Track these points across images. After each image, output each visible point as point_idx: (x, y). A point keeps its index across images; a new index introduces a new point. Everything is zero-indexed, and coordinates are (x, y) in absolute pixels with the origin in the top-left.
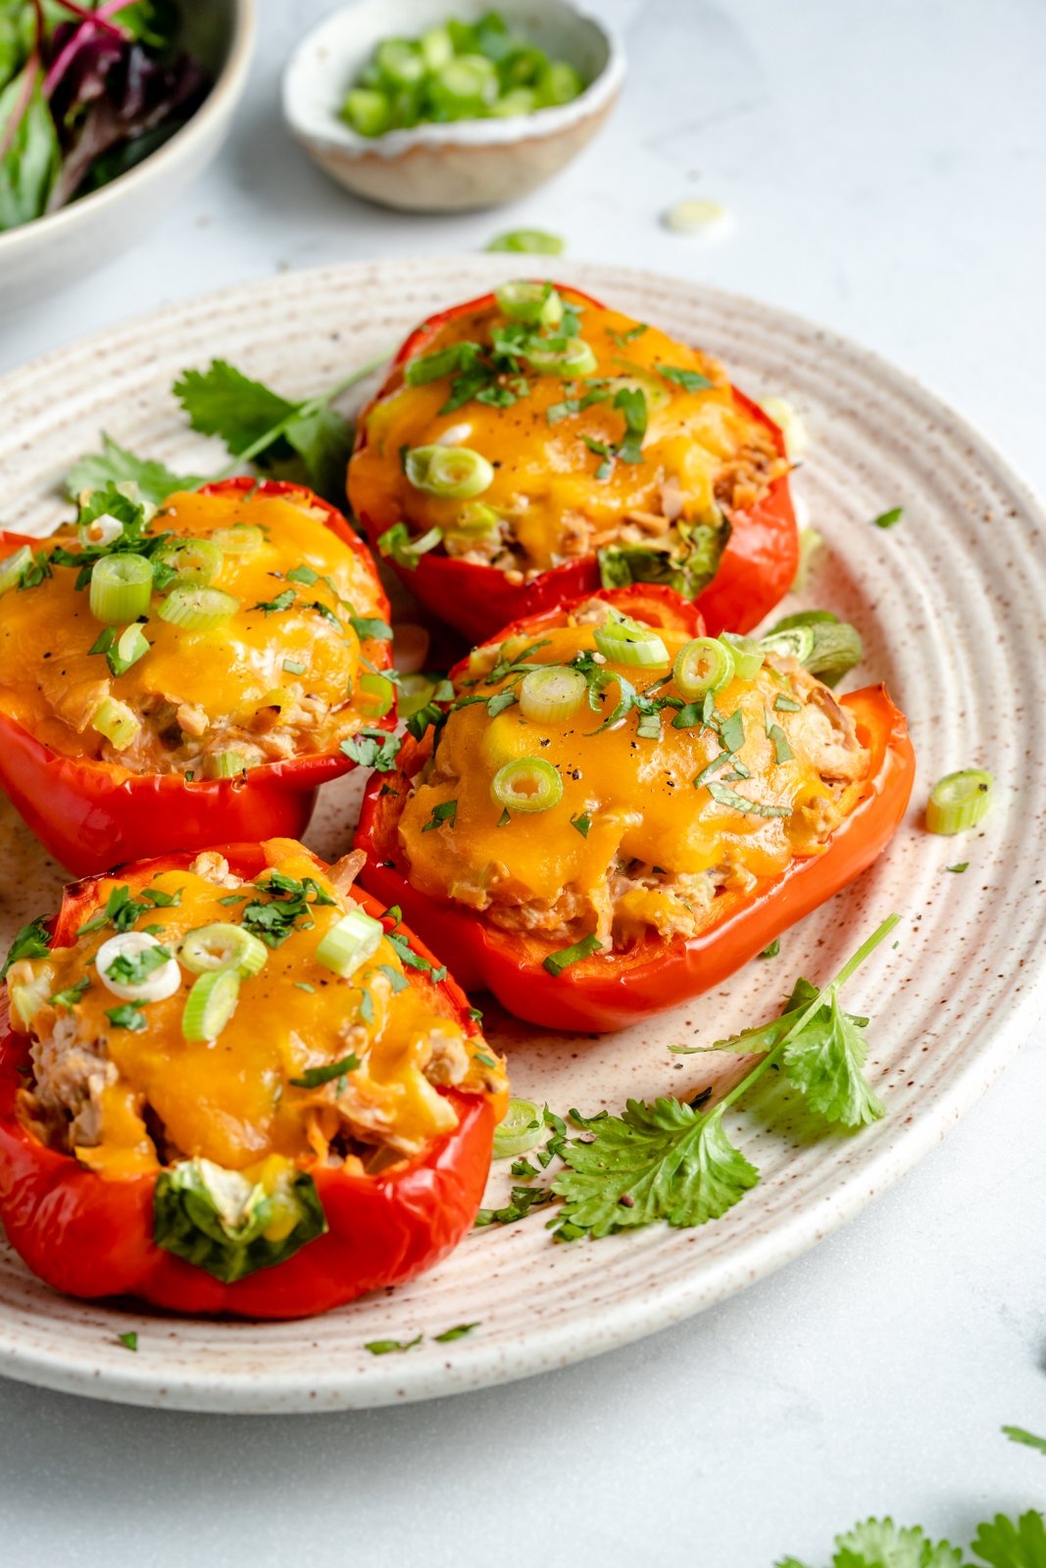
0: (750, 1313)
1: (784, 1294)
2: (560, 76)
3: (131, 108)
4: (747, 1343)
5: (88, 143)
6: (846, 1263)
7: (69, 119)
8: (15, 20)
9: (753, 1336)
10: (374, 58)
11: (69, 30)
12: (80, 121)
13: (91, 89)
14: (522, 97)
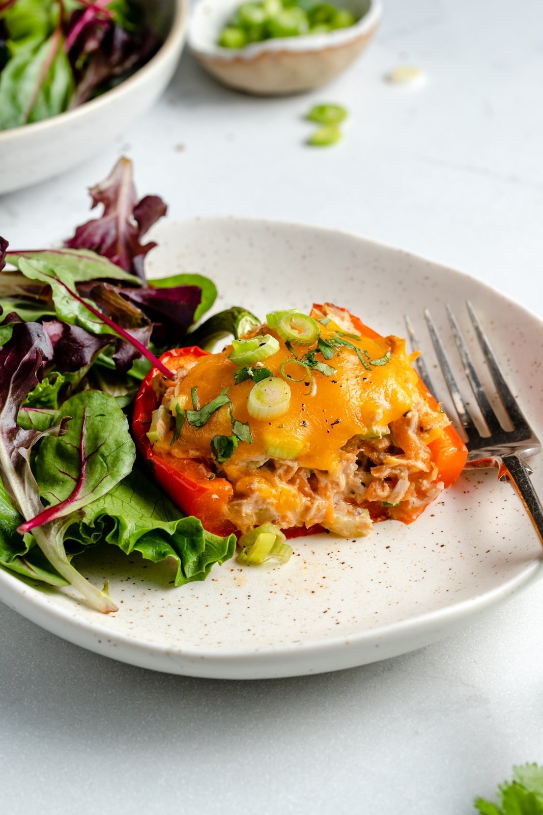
0: (445, 645)
1: (465, 635)
2: (343, 16)
3: (116, 57)
4: (444, 661)
5: (91, 78)
6: (502, 618)
7: (79, 64)
8: (48, 10)
9: (447, 657)
10: (238, 12)
11: (78, 14)
12: (86, 65)
13: (92, 45)
14: (322, 28)
